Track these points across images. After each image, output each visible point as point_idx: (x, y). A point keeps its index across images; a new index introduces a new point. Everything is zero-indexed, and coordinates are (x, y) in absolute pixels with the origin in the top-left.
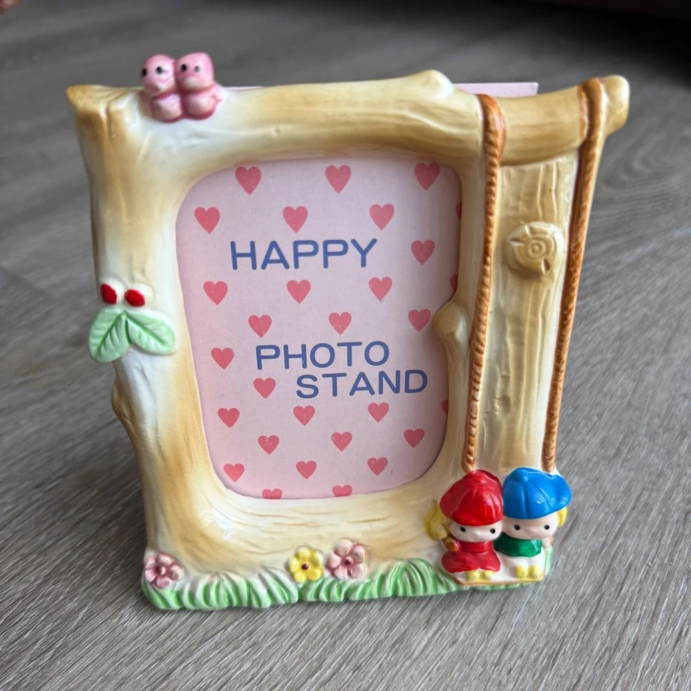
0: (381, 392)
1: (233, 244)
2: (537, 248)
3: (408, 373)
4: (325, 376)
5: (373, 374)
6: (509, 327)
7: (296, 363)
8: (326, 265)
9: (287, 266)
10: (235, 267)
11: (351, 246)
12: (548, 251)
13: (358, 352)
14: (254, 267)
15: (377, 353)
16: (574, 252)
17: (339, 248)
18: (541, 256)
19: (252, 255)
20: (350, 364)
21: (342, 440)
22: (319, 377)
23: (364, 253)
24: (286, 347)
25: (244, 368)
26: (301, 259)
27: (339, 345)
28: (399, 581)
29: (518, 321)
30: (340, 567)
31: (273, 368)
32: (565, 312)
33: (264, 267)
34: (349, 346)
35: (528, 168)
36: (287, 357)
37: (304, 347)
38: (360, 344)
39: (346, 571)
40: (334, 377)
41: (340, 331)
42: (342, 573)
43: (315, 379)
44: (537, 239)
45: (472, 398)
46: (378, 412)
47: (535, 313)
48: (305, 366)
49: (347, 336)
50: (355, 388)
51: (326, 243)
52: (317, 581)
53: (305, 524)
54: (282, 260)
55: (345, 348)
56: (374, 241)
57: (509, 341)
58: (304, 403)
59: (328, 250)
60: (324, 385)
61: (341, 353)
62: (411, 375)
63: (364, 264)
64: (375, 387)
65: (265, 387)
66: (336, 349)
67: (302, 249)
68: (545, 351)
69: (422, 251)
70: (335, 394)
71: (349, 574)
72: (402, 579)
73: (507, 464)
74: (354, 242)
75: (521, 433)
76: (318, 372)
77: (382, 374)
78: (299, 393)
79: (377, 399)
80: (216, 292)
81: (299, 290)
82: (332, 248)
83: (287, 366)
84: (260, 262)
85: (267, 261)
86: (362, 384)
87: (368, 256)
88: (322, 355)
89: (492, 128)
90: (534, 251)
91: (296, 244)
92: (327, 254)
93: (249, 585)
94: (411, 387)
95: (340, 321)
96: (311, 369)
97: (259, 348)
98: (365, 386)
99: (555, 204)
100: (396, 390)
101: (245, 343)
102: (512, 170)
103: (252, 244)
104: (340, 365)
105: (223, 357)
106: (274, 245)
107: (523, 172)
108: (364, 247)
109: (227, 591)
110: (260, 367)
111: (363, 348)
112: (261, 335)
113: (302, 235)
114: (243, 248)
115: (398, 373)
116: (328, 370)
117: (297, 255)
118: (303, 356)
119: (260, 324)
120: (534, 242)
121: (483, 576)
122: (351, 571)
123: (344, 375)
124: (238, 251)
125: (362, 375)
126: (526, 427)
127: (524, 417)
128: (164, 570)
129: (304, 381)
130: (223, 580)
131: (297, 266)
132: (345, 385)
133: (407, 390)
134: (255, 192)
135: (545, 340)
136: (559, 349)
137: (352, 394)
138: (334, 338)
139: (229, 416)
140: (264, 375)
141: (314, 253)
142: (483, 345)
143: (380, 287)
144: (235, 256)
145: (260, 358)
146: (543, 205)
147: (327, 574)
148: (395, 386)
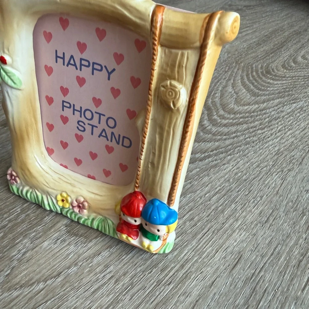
0: (111, 141)
1: (56, 51)
2: (171, 93)
3: (124, 137)
4: (89, 124)
5: (109, 131)
6: (158, 130)
7: (77, 114)
8: (93, 74)
9: (77, 69)
10: (56, 62)
13: (103, 119)
14: (64, 64)
15: (111, 123)
16: (192, 103)
17: (99, 67)
18: (172, 99)
19: (63, 58)
20: (99, 123)
21: (93, 156)
23: (109, 74)
24: (74, 105)
25: (57, 108)
26: (82, 67)
27: (96, 113)
28: (100, 224)
29: (162, 128)
30: (76, 207)
32: (185, 132)
33: (67, 66)
34: (100, 115)
35: (174, 51)
36: (74, 110)
37: (81, 108)
38: (104, 115)
39: (78, 210)
40: (93, 126)
41: (97, 106)
42: (76, 210)
43: (85, 124)
44: (172, 89)
45: (139, 158)
46: (109, 149)
47: (169, 127)
48: (81, 116)
49: (100, 110)
50: (101, 135)
51: (94, 63)
52: (67, 208)
53: (70, 184)
54: (75, 65)
55: (98, 115)
56: (114, 69)
57: (157, 136)
58: (80, 133)
59: (94, 67)
60: (88, 128)
61: (96, 117)
62: (125, 139)
63: (109, 79)
64: (109, 138)
65: (65, 120)
66: (94, 114)
67: (83, 62)
70: (92, 134)
71: (79, 211)
72: (101, 224)
73: (151, 195)
74: (105, 67)
76: (86, 121)
77: (112, 133)
78: (78, 127)
79: (110, 144)
80: (49, 70)
81: (81, 81)
82: (96, 66)
83: (74, 114)
84: (66, 63)
85: (69, 63)
86: (104, 134)
87: (111, 76)
88: (88, 114)
90: (169, 95)
91: (81, 59)
92: (93, 69)
93: (42, 198)
95: (97, 102)
96: (83, 119)
97: (63, 102)
98: (105, 136)
99: (184, 74)
100: (118, 143)
101: (58, 97)
102: (167, 50)
103: (64, 54)
104: (95, 122)
105: (50, 100)
106: (72, 57)
107: (171, 53)
108: (110, 71)
110: (63, 110)
111: (105, 118)
112: (64, 96)
113: (84, 56)
114: (60, 54)
115: (119, 135)
116: (91, 122)
117: (81, 65)
118: (81, 112)
119: (64, 91)
120: (170, 90)
121: (127, 238)
122: (80, 211)
123: (97, 127)
124: (58, 55)
125: (104, 130)
127: (160, 176)
128: (13, 177)
129: (80, 123)
130: (33, 191)
131: (81, 70)
132: (97, 131)
133: (123, 145)
134: (66, 30)
137: (99, 137)
138: (94, 109)
139: (50, 127)
140: (64, 114)
141: (88, 66)
142: (146, 134)
143: (115, 92)
144: (57, 57)
145: (63, 106)
146: (178, 72)
147: (71, 207)
148: (118, 141)
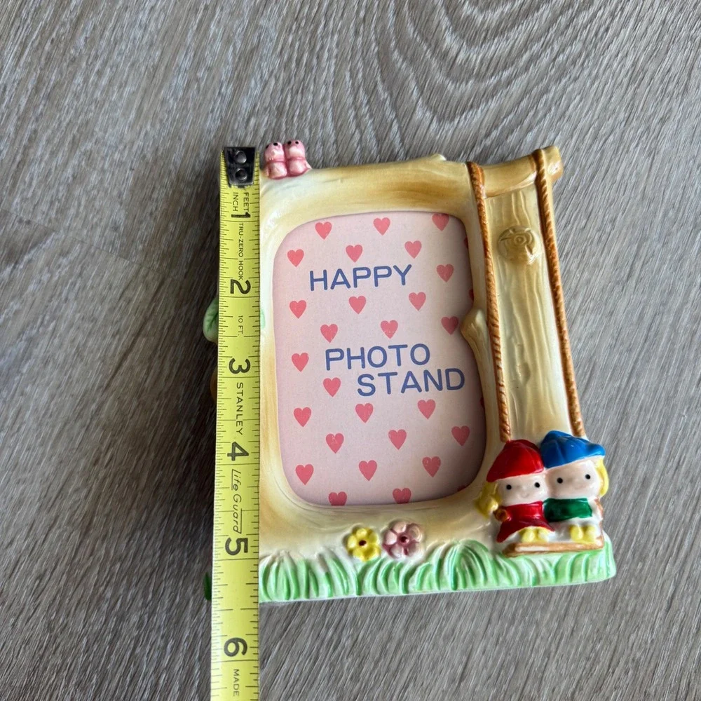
0: (427, 389)
1: (312, 273)
3: (448, 371)
4: (380, 375)
5: (418, 372)
6: (515, 305)
7: (356, 363)
8: (376, 284)
9: (349, 286)
10: (312, 289)
11: (394, 271)
12: (528, 241)
13: (405, 353)
14: (326, 288)
15: (420, 355)
17: (385, 272)
18: (524, 244)
19: (325, 279)
20: (399, 364)
21: (398, 438)
22: (375, 376)
23: (403, 275)
24: (349, 350)
25: (316, 370)
26: (358, 280)
27: (390, 347)
28: (457, 570)
29: (520, 298)
30: (397, 545)
31: (339, 368)
32: (555, 290)
33: (332, 288)
34: (398, 347)
36: (350, 358)
37: (362, 349)
38: (406, 346)
39: (403, 550)
40: (388, 375)
41: (390, 336)
42: (399, 552)
43: (372, 378)
45: (497, 368)
46: (427, 408)
47: (531, 291)
48: (363, 366)
49: (396, 340)
50: (405, 387)
51: (376, 269)
52: (374, 563)
54: (346, 282)
55: (395, 350)
56: (409, 267)
57: (517, 316)
58: (364, 401)
59: (377, 274)
60: (380, 383)
61: (392, 354)
62: (450, 373)
63: (404, 283)
64: (422, 384)
65: (332, 386)
66: (388, 351)
67: (359, 273)
68: (547, 320)
69: (445, 272)
70: (389, 391)
71: (406, 553)
74: (395, 267)
75: (545, 395)
76: (374, 372)
77: (426, 373)
78: (360, 391)
79: (424, 396)
80: (298, 308)
81: (358, 304)
82: (380, 272)
83: (350, 367)
84: (330, 284)
85: (335, 283)
86: (411, 382)
87: (406, 277)
88: (377, 357)
89: (474, 171)
91: (355, 270)
92: (377, 277)
93: (308, 567)
94: (451, 385)
95: (389, 328)
96: (369, 369)
97: (328, 352)
98: (413, 384)
99: (527, 215)
100: (440, 388)
101: (317, 347)
102: (494, 200)
103: (325, 272)
104: (391, 366)
105: (300, 361)
106: (340, 271)
107: (501, 199)
108: (403, 271)
109: (286, 573)
110: (328, 368)
111: (409, 349)
112: (330, 341)
113: (359, 264)
114: (320, 275)
115: (439, 371)
116: (383, 370)
117: (356, 278)
118: (362, 357)
119: (329, 332)
120: (517, 237)
121: (537, 532)
122: (408, 550)
123: (395, 374)
124: (315, 277)
125: (410, 374)
126: (547, 388)
127: (544, 380)
129: (364, 380)
130: (283, 560)
131: (356, 286)
132: (397, 382)
133: (449, 388)
134: (328, 237)
135: (545, 311)
136: (558, 320)
137: (403, 391)
138: (385, 342)
139: (302, 416)
140: (331, 375)
141: (368, 276)
142: (497, 320)
143: (418, 300)
144: (313, 280)
145: (329, 360)
146: (518, 216)
147: (385, 554)
148: (438, 383)
